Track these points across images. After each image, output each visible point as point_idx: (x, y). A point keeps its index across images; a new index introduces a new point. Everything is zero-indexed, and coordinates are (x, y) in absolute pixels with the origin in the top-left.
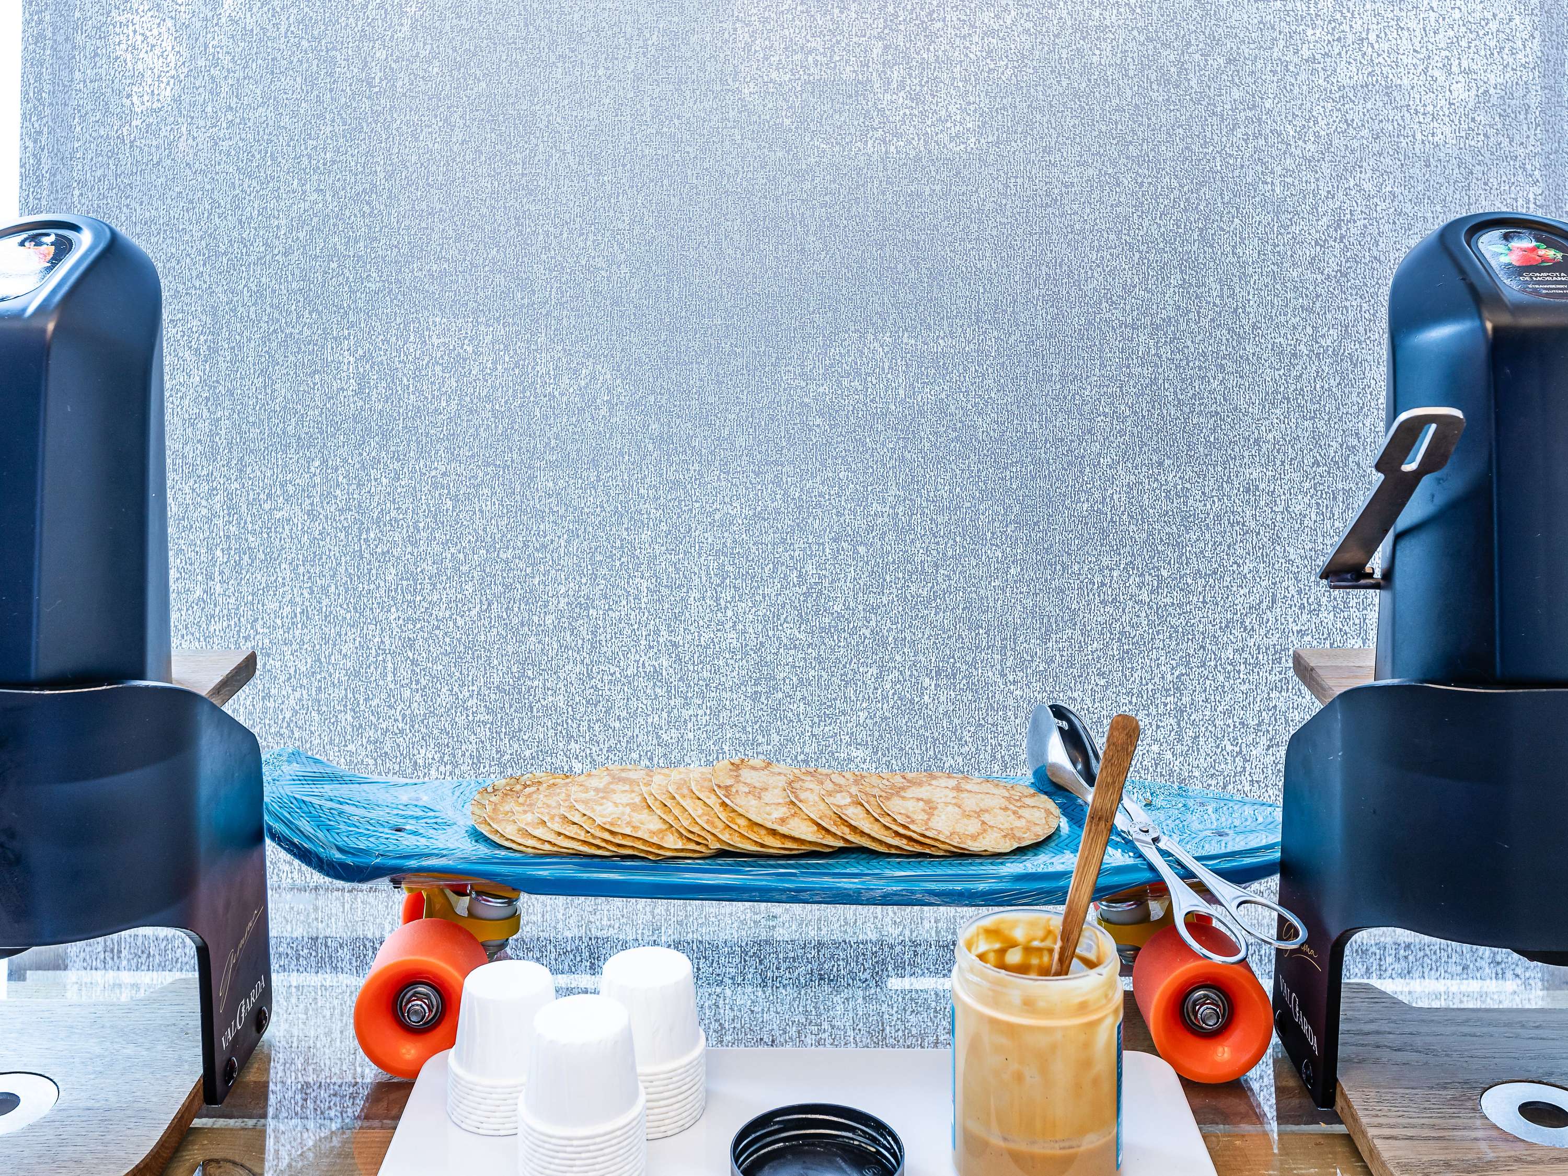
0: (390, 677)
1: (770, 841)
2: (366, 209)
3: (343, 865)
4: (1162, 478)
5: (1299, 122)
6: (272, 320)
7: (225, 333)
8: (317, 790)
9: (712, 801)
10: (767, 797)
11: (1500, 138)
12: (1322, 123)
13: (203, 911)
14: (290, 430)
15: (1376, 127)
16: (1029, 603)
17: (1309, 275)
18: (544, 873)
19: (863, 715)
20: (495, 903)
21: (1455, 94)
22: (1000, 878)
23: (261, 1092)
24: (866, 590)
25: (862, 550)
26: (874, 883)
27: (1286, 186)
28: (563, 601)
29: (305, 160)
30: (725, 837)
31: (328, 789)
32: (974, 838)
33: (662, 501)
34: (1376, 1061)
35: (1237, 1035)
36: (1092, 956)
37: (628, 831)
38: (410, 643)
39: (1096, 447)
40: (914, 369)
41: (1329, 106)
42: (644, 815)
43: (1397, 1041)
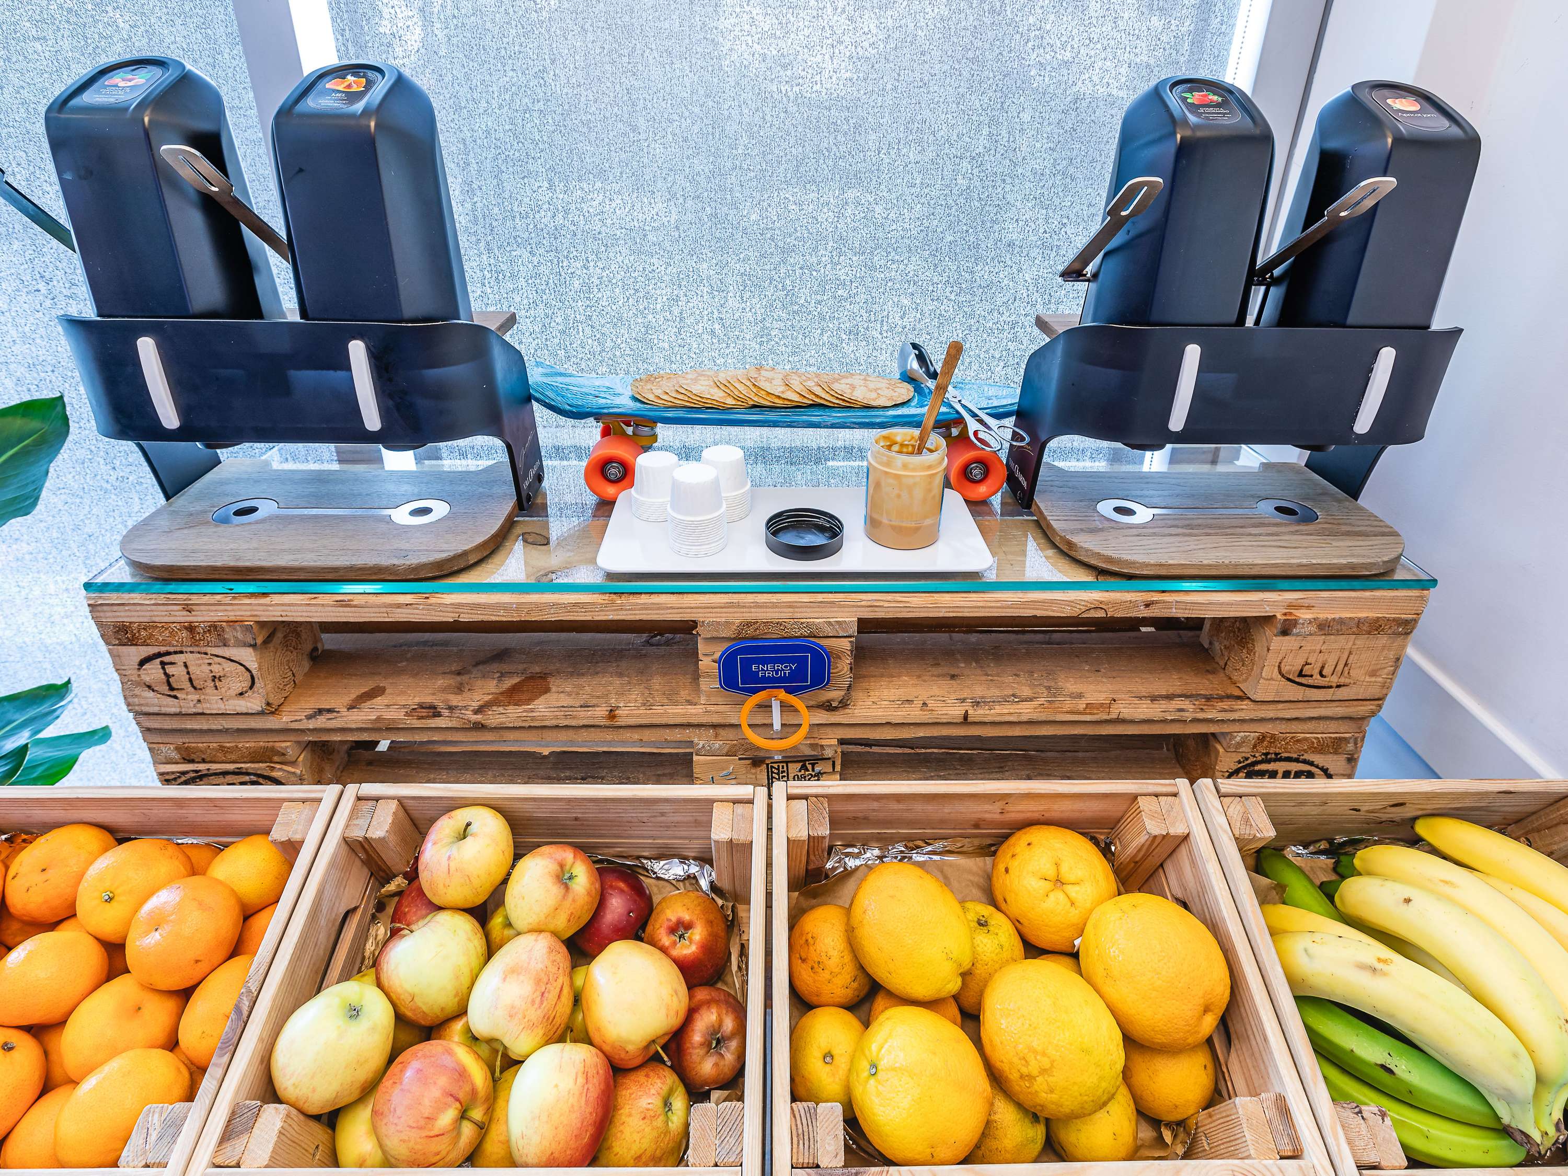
0: (581, 333)
1: (777, 401)
2: (542, 82)
3: (572, 412)
4: (967, 239)
5: (1064, 39)
6: (496, 147)
7: (472, 155)
8: (554, 379)
9: (748, 383)
10: (775, 382)
11: (1172, 51)
12: (1076, 39)
13: (507, 430)
14: (515, 209)
15: (1106, 43)
16: (896, 300)
17: (1056, 130)
18: (670, 415)
19: (813, 352)
20: (646, 429)
21: (1152, 23)
22: (886, 417)
23: (544, 507)
24: (816, 293)
25: (814, 273)
26: (827, 419)
27: (1051, 77)
28: (665, 298)
29: (503, 51)
30: (756, 399)
31: (560, 379)
32: (874, 400)
33: (713, 248)
34: (1051, 491)
35: (990, 481)
36: (932, 448)
37: (708, 396)
38: (590, 317)
39: (935, 223)
40: (844, 180)
41: (1082, 29)
42: (716, 390)
43: (1061, 484)
